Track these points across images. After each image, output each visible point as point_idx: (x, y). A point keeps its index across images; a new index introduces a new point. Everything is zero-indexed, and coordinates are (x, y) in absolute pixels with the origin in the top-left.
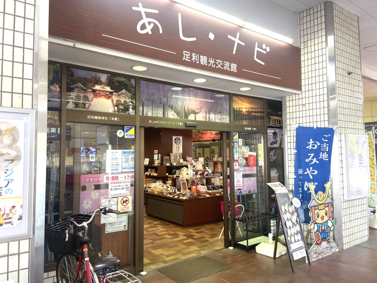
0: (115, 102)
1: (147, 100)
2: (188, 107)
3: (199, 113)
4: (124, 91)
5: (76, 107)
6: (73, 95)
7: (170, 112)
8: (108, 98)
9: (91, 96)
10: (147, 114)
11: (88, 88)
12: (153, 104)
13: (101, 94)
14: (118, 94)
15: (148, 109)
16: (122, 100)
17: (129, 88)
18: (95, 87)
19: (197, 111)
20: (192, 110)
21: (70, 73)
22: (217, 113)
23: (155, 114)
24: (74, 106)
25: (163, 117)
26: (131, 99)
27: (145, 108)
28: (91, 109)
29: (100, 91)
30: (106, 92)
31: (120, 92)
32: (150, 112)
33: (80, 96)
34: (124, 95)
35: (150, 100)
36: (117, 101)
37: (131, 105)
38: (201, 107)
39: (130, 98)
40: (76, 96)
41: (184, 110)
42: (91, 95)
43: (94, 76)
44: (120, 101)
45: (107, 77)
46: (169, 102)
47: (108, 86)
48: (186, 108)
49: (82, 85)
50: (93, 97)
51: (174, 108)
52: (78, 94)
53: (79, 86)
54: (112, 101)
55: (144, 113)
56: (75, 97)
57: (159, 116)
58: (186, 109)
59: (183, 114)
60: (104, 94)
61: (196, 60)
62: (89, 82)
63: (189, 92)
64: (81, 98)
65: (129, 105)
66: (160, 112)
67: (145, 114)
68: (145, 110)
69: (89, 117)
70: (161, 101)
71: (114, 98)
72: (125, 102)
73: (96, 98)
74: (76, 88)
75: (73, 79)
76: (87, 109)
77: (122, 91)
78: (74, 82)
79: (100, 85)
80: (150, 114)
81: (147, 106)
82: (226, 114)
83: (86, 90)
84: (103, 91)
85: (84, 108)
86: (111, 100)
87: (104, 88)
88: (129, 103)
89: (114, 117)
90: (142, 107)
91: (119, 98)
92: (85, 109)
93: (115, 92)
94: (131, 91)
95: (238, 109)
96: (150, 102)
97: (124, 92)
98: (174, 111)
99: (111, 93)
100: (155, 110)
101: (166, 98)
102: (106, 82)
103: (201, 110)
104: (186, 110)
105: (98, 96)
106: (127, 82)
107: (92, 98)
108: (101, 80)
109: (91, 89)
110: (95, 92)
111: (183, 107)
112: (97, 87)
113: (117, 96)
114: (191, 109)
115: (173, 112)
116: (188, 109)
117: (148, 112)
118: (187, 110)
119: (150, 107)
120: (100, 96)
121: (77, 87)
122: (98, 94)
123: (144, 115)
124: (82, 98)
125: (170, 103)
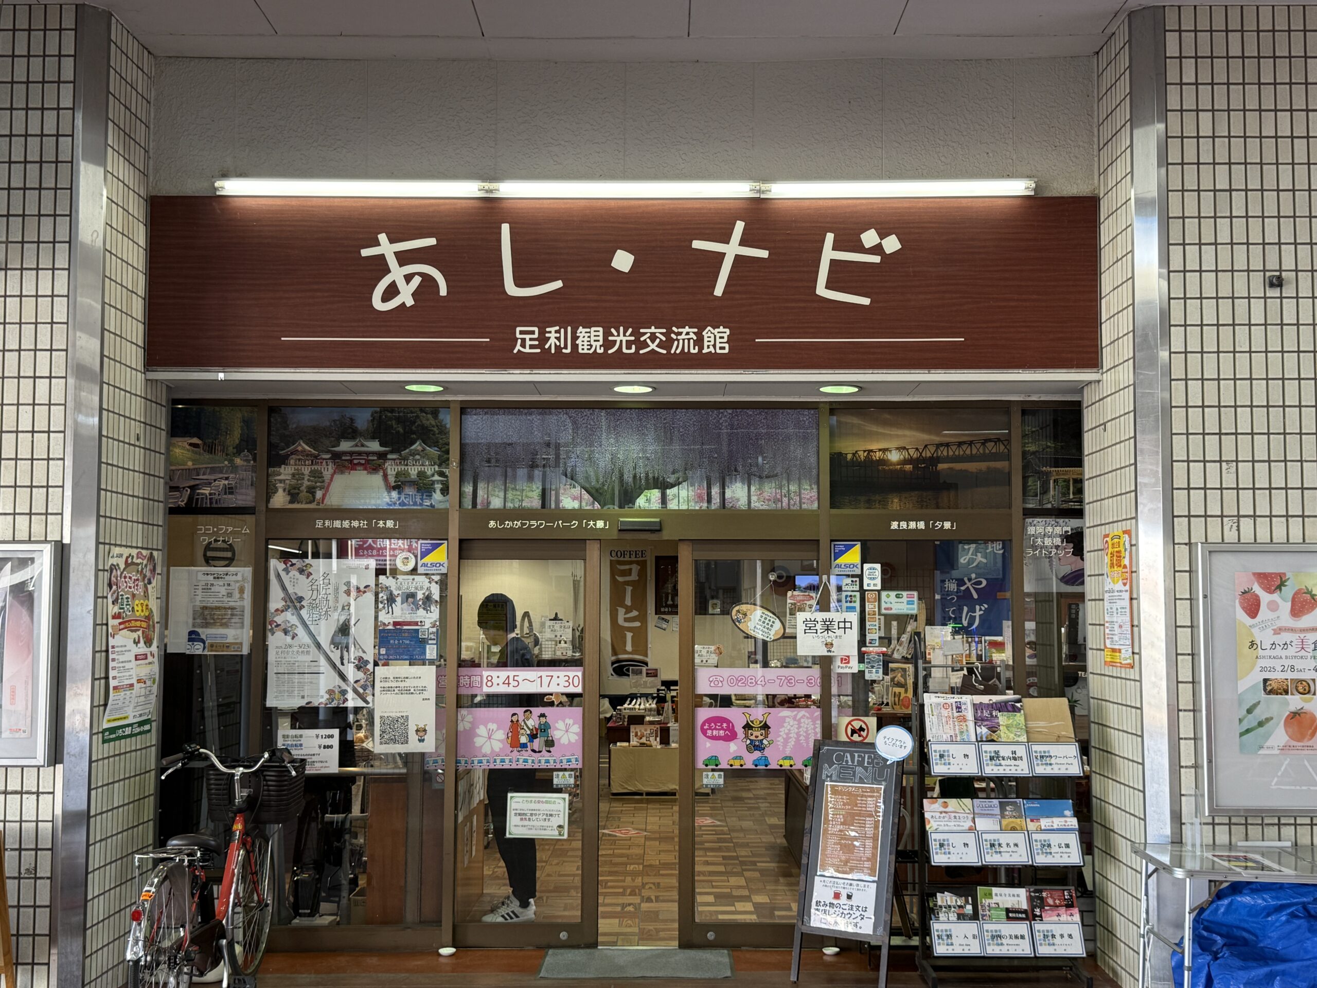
0: (392, 479)
1: (489, 461)
2: (635, 468)
3: (679, 484)
4: (417, 446)
5: (291, 502)
6: (286, 472)
7: (565, 490)
8: (374, 469)
9: (327, 470)
10: (489, 503)
11: (322, 451)
12: (506, 471)
13: (355, 462)
14: (400, 455)
15: (490, 488)
16: (413, 471)
17: (434, 434)
18: (339, 445)
19: (671, 479)
20: (651, 476)
21: (279, 420)
22: (760, 477)
23: (513, 500)
24: (288, 498)
25: (539, 507)
26: (440, 466)
27: (481, 486)
28: (329, 503)
29: (351, 453)
30: (368, 454)
31: (407, 451)
32: (498, 496)
33: (303, 474)
34: (418, 457)
35: (497, 461)
36: (398, 475)
37: (438, 481)
38: (686, 464)
39: (435, 464)
40: (293, 475)
41: (617, 481)
42: (330, 467)
43: (336, 418)
44: (406, 474)
45: (372, 415)
46: (562, 461)
47: (373, 438)
48: (626, 471)
49: (307, 444)
50: (335, 473)
51: (580, 476)
52: (298, 470)
53: (300, 448)
54: (385, 476)
55: (479, 500)
56: (289, 477)
57: (526, 504)
58: (625, 476)
59: (613, 494)
60: (363, 462)
61: (562, 346)
62: (326, 436)
63: (641, 420)
64: (303, 479)
65: (433, 482)
66: (530, 494)
67: (482, 503)
68: (481, 493)
69: (319, 524)
70: (533, 460)
71: (389, 468)
72: (421, 474)
73: (342, 473)
74: (292, 454)
75: (287, 433)
76: (318, 504)
77: (413, 447)
78: (290, 440)
79: (353, 438)
80: (496, 503)
81: (490, 479)
82: (799, 479)
83: (316, 457)
84: (360, 453)
85: (310, 502)
86: (381, 473)
87: (363, 445)
88: (433, 475)
89: (385, 520)
90: (471, 484)
91: (403, 468)
92: (313, 506)
93: (392, 452)
94: (437, 442)
95: (862, 455)
96: (497, 469)
97: (420, 448)
98: (583, 487)
99: (382, 456)
100: (513, 489)
101: (552, 450)
102: (367, 430)
103: (689, 474)
104: (628, 478)
105: (347, 468)
106: (428, 420)
107: (332, 476)
108: (355, 425)
109: (328, 452)
110: (340, 458)
111: (617, 472)
112: (345, 446)
113: (398, 461)
114: (647, 474)
115: (577, 491)
116: (635, 477)
117: (493, 495)
118: (631, 480)
119: (499, 482)
120: (353, 466)
121: (295, 452)
122: (347, 463)
123: (479, 507)
124: (306, 478)
125: (565, 463)
